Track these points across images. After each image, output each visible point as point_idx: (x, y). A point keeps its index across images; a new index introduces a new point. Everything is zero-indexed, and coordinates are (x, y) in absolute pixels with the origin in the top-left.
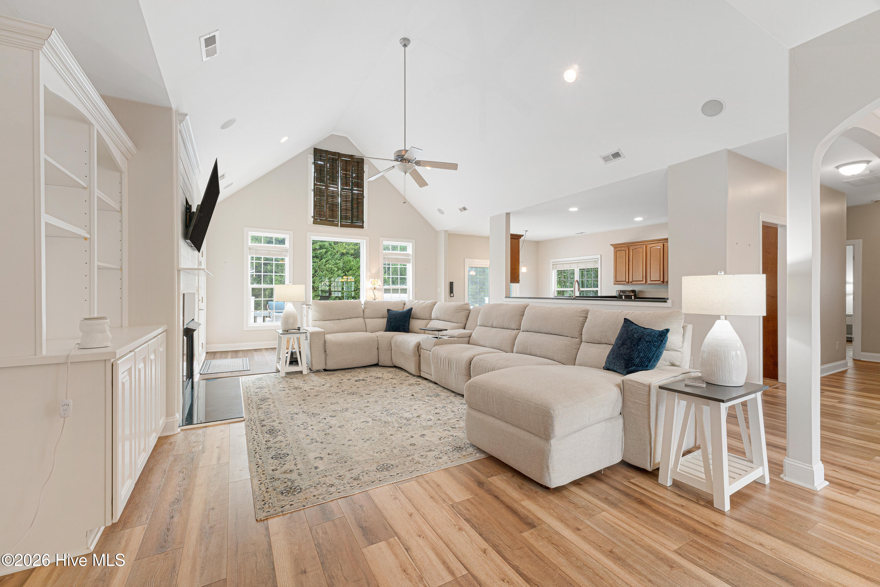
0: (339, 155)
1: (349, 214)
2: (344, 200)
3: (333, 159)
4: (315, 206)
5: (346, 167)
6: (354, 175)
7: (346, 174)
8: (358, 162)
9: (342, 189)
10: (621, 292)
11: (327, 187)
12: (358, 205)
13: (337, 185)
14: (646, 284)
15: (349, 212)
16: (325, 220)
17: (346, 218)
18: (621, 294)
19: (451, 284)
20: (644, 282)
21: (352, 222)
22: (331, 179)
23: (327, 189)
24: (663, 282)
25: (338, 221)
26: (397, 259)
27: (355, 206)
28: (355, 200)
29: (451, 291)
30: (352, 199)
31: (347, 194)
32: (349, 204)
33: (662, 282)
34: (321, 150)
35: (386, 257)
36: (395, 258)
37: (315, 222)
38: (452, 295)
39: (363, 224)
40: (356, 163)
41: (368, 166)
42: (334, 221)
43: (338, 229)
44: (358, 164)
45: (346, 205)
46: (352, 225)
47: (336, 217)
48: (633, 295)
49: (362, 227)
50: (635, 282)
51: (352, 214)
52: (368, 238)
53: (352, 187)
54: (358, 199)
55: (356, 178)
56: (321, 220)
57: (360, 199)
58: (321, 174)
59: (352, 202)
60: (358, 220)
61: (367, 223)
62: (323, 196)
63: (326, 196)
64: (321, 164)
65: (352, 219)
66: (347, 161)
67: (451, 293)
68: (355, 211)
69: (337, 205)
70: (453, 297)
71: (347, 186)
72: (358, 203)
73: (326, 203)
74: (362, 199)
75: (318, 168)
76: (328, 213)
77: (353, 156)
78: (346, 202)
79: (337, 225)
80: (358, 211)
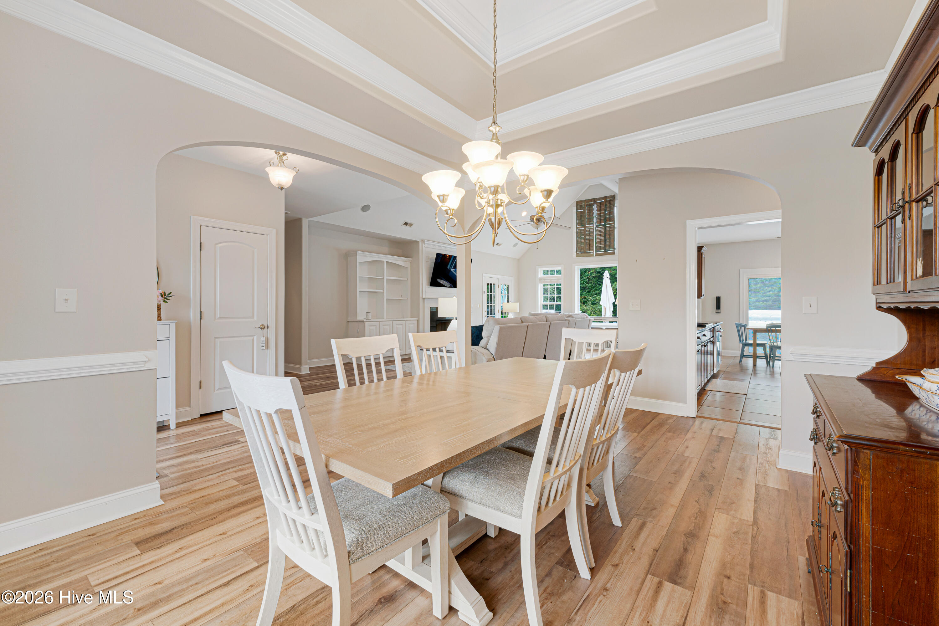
0: (595, 200)
1: (603, 245)
2: (598, 235)
3: (590, 205)
4: (577, 244)
5: (600, 207)
6: (606, 212)
7: (600, 213)
9: (597, 226)
11: (585, 227)
13: (593, 224)
15: (602, 243)
16: (584, 253)
17: (600, 248)
19: (718, 299)
21: (605, 251)
22: (589, 221)
23: (585, 229)
25: (593, 252)
27: (607, 237)
28: (607, 232)
29: (718, 307)
31: (600, 229)
32: (603, 237)
34: (581, 201)
37: (577, 255)
38: (719, 311)
39: (614, 251)
41: (618, 201)
42: (590, 253)
43: (595, 258)
44: (610, 202)
45: (600, 238)
46: (605, 254)
47: (593, 250)
49: (614, 253)
51: (605, 245)
53: (605, 222)
54: (610, 231)
55: (609, 214)
56: (581, 253)
57: (612, 230)
58: (581, 219)
59: (605, 235)
60: (610, 248)
61: (617, 249)
62: (583, 235)
63: (585, 235)
64: (581, 211)
65: (604, 248)
66: (600, 202)
67: (717, 309)
68: (607, 241)
69: (593, 240)
70: (720, 313)
71: (600, 223)
72: (610, 235)
73: (585, 240)
74: (614, 230)
75: (579, 215)
76: (586, 247)
77: (606, 197)
78: (600, 235)
79: (593, 255)
80: (610, 241)
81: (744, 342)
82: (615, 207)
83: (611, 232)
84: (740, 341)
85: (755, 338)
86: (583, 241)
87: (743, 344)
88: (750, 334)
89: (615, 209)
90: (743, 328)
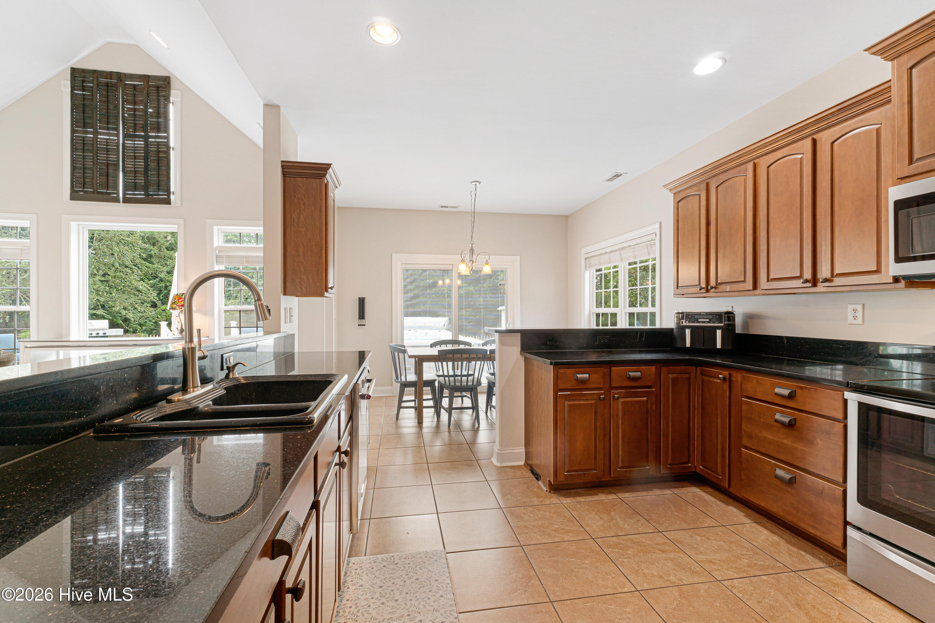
0: (120, 77)
1: (141, 181)
2: (130, 156)
3: (107, 85)
4: (73, 169)
5: (134, 97)
6: (150, 110)
7: (135, 110)
8: (158, 88)
9: (126, 136)
10: (683, 318)
11: (96, 133)
12: (158, 163)
13: (117, 129)
14: (757, 292)
15: (140, 177)
16: (93, 192)
17: (135, 187)
18: (685, 323)
19: (362, 302)
20: (749, 284)
21: (147, 194)
22: (104, 120)
23: (96, 138)
24: (814, 281)
25: (118, 193)
26: (247, 257)
27: (153, 165)
28: (152, 154)
29: (362, 315)
30: (147, 153)
31: (134, 144)
32: (141, 163)
33: (806, 281)
34: (84, 71)
35: (224, 254)
36: (242, 257)
37: (73, 197)
38: (363, 322)
39: (169, 196)
40: (154, 89)
41: (179, 92)
42: (109, 193)
43: (121, 207)
44: (158, 90)
45: (135, 165)
46: (148, 200)
47: (116, 188)
48: (719, 328)
49: (167, 202)
50: (728, 288)
51: (147, 180)
52: (182, 221)
53: (146, 132)
54: (159, 152)
55: (155, 115)
56: (85, 192)
57: (163, 152)
58: (84, 112)
59: (146, 158)
60: (159, 189)
61: (178, 192)
62: (88, 150)
63: (96, 151)
64: (84, 95)
65: (146, 188)
66: (135, 86)
67: (360, 318)
68: (152, 174)
69: (117, 165)
70: (364, 325)
71: (135, 131)
72: (158, 161)
73: (95, 163)
74: (167, 153)
75: (79, 102)
76: (99, 179)
77: (148, 77)
78: (135, 157)
79: (117, 200)
80: (159, 174)
81: (403, 379)
82: (171, 105)
83: (161, 155)
84: (397, 378)
85: (419, 371)
86: (89, 164)
87: (401, 384)
88: (411, 364)
89: (172, 110)
90: (401, 355)
